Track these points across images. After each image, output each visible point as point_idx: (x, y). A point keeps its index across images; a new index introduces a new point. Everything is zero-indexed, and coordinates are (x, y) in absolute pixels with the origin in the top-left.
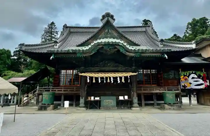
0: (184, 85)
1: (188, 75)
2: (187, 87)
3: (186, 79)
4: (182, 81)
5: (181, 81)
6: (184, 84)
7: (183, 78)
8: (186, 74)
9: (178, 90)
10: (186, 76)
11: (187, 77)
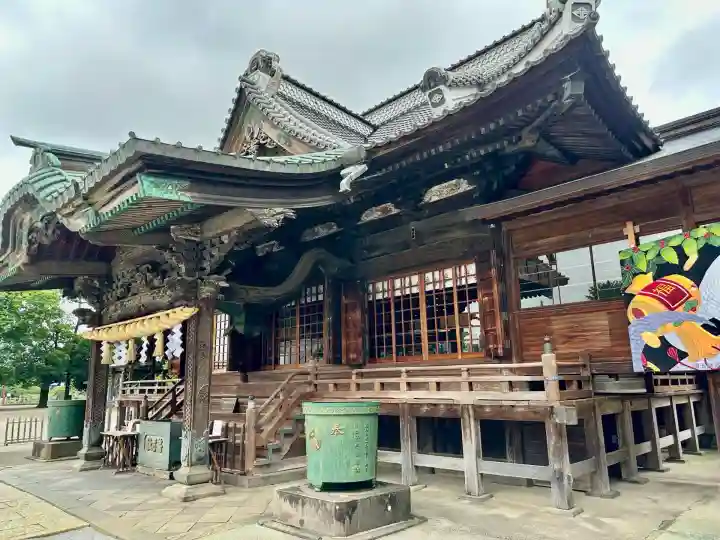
0: (656, 344)
1: (693, 259)
2: (683, 355)
3: (675, 298)
4: (638, 313)
5: (631, 317)
6: (662, 339)
7: (649, 288)
8: (672, 258)
9: (537, 386)
10: (678, 269)
11: (687, 274)
